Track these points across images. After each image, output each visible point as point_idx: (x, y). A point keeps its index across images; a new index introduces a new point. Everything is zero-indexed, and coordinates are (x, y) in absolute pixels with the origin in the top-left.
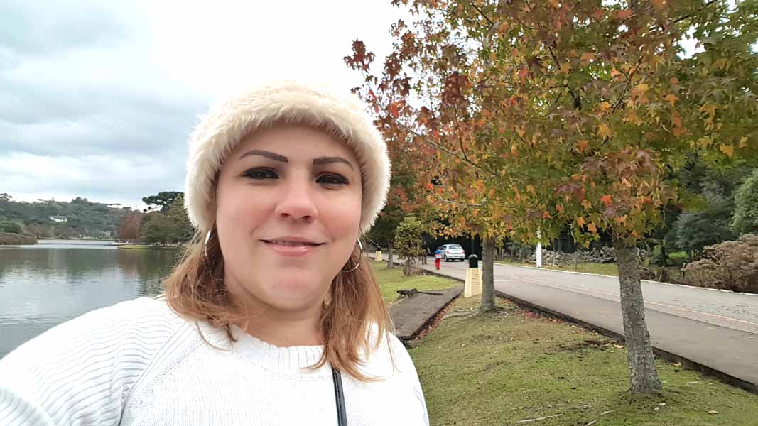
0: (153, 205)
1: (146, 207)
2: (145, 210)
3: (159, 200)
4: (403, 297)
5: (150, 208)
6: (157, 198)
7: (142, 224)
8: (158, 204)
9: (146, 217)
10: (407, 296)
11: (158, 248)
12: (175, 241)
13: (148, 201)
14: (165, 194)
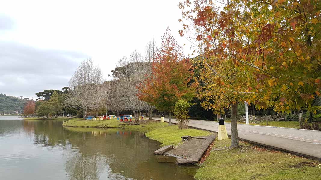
0: (41, 97)
1: (38, 98)
2: (37, 100)
3: (44, 94)
4: (185, 140)
5: (39, 98)
6: (43, 93)
7: (36, 107)
8: (43, 96)
9: (38, 103)
10: (186, 140)
11: (45, 119)
12: (54, 115)
13: (39, 95)
14: (47, 91)
